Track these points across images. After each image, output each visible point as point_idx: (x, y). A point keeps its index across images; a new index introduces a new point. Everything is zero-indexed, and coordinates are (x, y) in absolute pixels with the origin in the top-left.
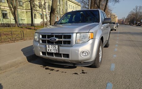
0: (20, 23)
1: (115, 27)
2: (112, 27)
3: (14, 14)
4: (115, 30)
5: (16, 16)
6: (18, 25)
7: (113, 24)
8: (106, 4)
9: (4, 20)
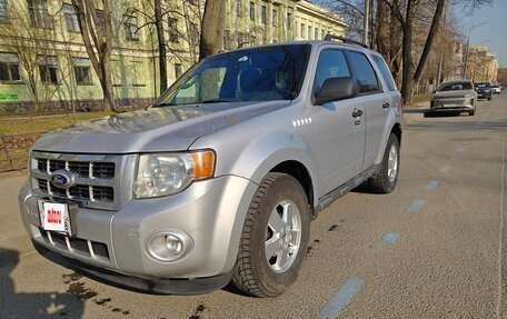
0: (129, 96)
1: (467, 99)
2: (458, 102)
3: (101, 69)
4: (471, 113)
5: (107, 74)
6: (112, 106)
7: (463, 89)
8: (438, 12)
9: (80, 88)
